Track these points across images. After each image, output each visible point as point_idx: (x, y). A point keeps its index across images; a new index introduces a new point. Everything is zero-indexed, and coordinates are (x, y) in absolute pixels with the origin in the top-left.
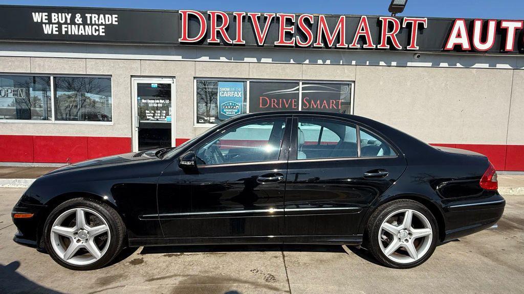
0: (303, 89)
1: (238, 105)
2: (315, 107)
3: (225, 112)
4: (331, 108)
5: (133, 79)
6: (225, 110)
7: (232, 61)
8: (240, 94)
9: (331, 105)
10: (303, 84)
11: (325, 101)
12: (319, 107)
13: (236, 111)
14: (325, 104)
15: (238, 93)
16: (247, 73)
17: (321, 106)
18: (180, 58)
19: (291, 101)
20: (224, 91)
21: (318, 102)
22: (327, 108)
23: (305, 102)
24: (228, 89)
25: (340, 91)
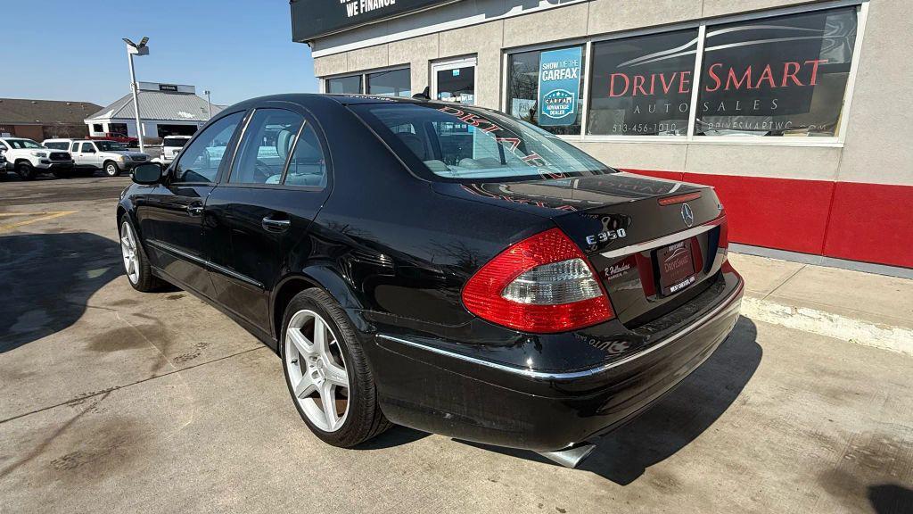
0: (707, 42)
1: (571, 96)
2: (738, 86)
3: (549, 112)
4: (784, 85)
5: (433, 65)
6: (548, 108)
7: (559, 5)
8: (574, 71)
9: (786, 76)
10: (709, 29)
11: (768, 69)
12: (749, 87)
13: (567, 107)
14: (767, 75)
15: (571, 70)
16: (584, 26)
17: (753, 84)
18: (481, 18)
19: (678, 77)
20: (548, 70)
21: (748, 72)
22: (773, 85)
23: (712, 75)
24: (555, 65)
25: (822, 34)
